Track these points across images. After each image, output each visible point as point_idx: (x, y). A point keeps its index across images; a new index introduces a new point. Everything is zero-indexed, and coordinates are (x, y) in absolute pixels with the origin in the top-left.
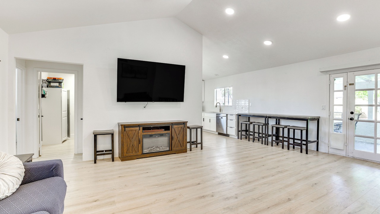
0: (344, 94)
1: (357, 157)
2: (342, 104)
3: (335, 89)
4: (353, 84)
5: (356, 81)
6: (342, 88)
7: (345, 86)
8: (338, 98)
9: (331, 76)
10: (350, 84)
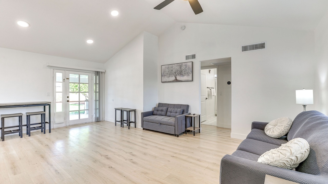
0: (63, 85)
1: (71, 124)
2: (61, 91)
3: (57, 81)
4: (68, 79)
5: (70, 77)
6: (61, 81)
7: (64, 80)
8: (59, 87)
9: (54, 71)
10: (67, 79)
